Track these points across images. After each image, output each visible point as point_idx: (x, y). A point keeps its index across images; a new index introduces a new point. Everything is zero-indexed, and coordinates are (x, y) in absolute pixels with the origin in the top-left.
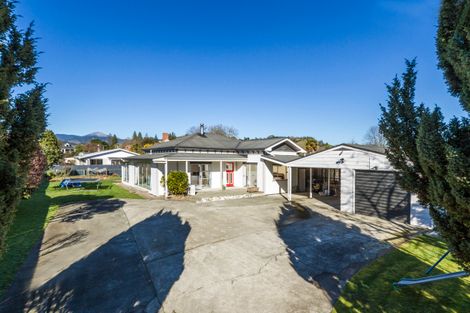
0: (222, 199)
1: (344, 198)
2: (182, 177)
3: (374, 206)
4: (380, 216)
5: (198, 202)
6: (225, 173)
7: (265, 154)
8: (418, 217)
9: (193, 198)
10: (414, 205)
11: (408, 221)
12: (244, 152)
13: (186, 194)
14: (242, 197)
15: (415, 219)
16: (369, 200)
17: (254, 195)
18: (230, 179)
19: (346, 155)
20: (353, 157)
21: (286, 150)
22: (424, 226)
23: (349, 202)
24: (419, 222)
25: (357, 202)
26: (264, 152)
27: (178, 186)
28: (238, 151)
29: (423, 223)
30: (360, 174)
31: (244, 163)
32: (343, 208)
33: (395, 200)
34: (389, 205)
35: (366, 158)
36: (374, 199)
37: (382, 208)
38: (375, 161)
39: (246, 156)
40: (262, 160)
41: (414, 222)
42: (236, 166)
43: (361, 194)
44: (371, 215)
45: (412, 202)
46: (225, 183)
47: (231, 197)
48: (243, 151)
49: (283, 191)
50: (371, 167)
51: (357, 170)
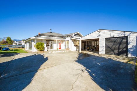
0: (57, 52)
1: (100, 49)
2: (42, 44)
3: (113, 51)
4: (115, 54)
5: (47, 53)
6: (58, 44)
7: (72, 37)
8: (131, 53)
9: (46, 52)
10: (129, 49)
11: (127, 55)
13: (43, 51)
14: (64, 51)
15: (130, 54)
16: (111, 48)
17: (68, 51)
18: (60, 46)
19: (101, 33)
20: (104, 33)
21: (78, 36)
22: (133, 57)
23: (103, 50)
24: (132, 55)
25: (106, 50)
26: (71, 36)
27: (40, 47)
28: (62, 37)
29: (133, 55)
30: (107, 39)
31: (65, 41)
32: (100, 53)
33: (121, 48)
34: (119, 50)
36: (113, 48)
37: (116, 51)
38: (113, 34)
39: (65, 39)
40: (71, 39)
41: (129, 55)
42: (62, 42)
43: (107, 47)
44: (111, 54)
46: (58, 48)
47: (60, 52)
48: (64, 37)
49: (77, 50)
50: (111, 36)
51: (105, 38)
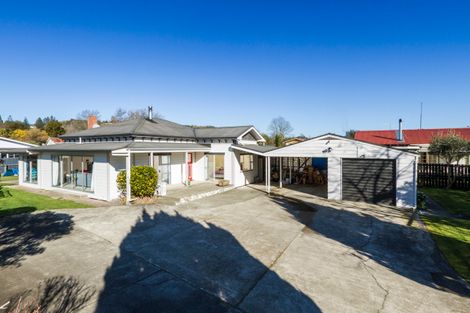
1: (331, 187)
3: (361, 192)
4: (367, 201)
8: (402, 199)
10: (399, 189)
11: (394, 203)
12: (206, 141)
15: (400, 201)
16: (356, 186)
19: (333, 144)
20: (339, 146)
21: (249, 139)
22: (408, 207)
23: (336, 189)
24: (403, 203)
25: (344, 189)
26: (234, 141)
28: (197, 140)
29: (407, 204)
30: (347, 162)
31: (205, 153)
32: (329, 198)
33: (381, 185)
34: (375, 190)
35: (354, 147)
36: (361, 186)
37: (368, 194)
38: (363, 150)
39: (209, 146)
40: (230, 149)
41: (400, 204)
42: (194, 157)
43: (347, 181)
44: (358, 200)
45: (398, 186)
50: (359, 156)
51: (343, 159)
